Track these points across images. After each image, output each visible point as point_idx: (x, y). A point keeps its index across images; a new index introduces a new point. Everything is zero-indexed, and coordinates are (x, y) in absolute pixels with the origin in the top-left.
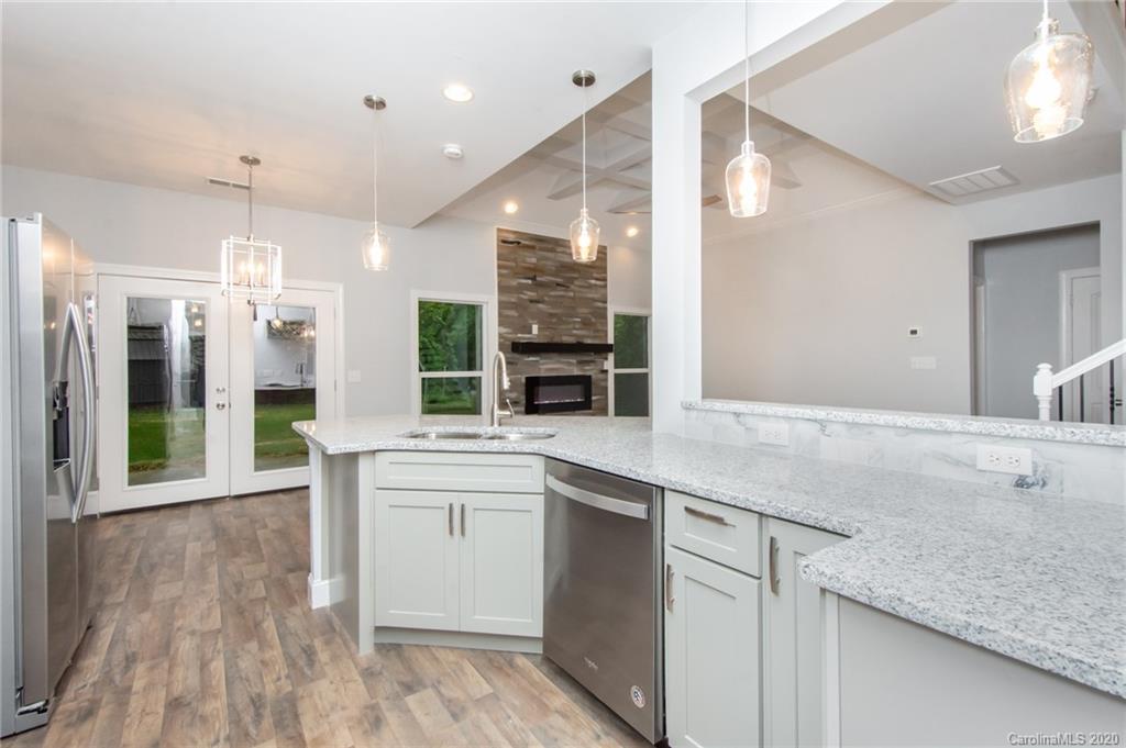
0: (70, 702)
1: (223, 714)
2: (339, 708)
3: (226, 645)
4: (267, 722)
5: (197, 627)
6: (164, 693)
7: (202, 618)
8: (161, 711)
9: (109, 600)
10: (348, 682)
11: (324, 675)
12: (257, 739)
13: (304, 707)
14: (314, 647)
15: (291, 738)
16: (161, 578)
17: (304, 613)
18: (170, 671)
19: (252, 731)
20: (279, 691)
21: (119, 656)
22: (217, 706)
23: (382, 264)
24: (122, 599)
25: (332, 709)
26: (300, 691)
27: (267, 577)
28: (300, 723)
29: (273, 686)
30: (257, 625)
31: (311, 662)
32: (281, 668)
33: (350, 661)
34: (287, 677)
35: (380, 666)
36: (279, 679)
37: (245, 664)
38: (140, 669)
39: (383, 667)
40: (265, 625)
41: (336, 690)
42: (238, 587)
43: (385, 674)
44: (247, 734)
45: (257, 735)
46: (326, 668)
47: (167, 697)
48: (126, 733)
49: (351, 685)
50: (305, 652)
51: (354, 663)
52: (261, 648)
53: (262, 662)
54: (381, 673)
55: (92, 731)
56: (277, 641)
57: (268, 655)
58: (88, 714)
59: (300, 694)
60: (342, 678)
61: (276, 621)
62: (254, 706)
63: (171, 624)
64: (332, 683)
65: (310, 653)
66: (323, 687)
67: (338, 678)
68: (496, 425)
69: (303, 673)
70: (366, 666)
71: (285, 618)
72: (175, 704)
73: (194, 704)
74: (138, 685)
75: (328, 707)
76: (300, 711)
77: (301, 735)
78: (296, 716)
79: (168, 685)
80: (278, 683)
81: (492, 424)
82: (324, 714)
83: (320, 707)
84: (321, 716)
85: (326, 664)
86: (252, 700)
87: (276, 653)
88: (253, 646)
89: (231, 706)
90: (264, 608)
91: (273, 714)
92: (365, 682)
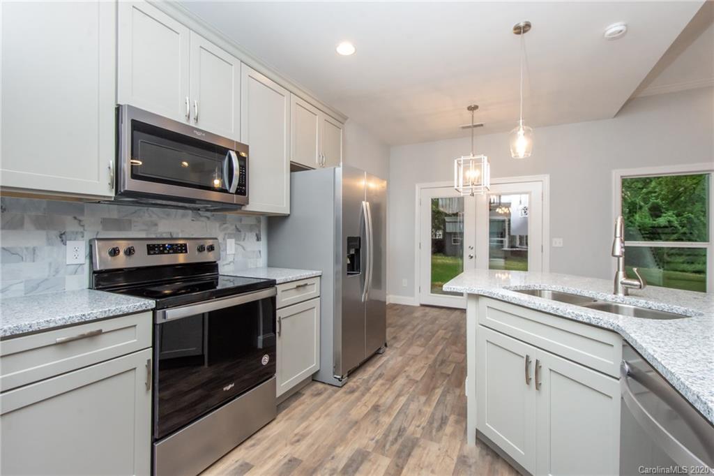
0: (352, 383)
1: (385, 427)
2: (431, 469)
3: (414, 391)
4: (396, 447)
5: (412, 374)
6: (376, 400)
7: (417, 371)
8: (370, 407)
9: (395, 345)
10: (448, 456)
11: (439, 441)
12: (386, 453)
13: (417, 452)
14: (448, 419)
15: (397, 466)
16: (418, 343)
17: (459, 396)
18: (386, 391)
19: (387, 446)
20: (413, 434)
21: (379, 372)
22: (386, 420)
23: (526, 152)
24: (399, 346)
25: (427, 467)
26: (422, 442)
27: (459, 363)
28: (407, 460)
29: (414, 429)
30: (434, 388)
31: (440, 428)
32: (424, 421)
33: (460, 443)
34: (423, 428)
35: (474, 460)
36: (419, 426)
37: (413, 407)
38: (380, 381)
39: (476, 462)
40: (437, 391)
41: (438, 456)
42: (443, 362)
43: (473, 469)
44: (384, 446)
45: (387, 451)
46: (444, 438)
47: (377, 402)
48: (353, 410)
49: (448, 460)
50: (442, 419)
51: (461, 446)
52: (425, 403)
53: (420, 411)
54: (470, 466)
55: (347, 400)
56: (434, 404)
57: (424, 409)
58: (352, 392)
59: (420, 443)
60: (447, 451)
61: (443, 392)
62: (399, 433)
63: (404, 368)
64: (439, 449)
65: (444, 421)
66: (434, 447)
67: (445, 450)
68: (621, 295)
69: (431, 432)
70: (465, 454)
71: (449, 392)
72: (376, 408)
73: (381, 413)
74: (373, 390)
75: (426, 463)
76: (412, 454)
77: (402, 468)
78: (409, 455)
79: (381, 397)
80: (417, 429)
81: (616, 292)
82: (421, 466)
83: (423, 459)
84: (419, 465)
85: (446, 435)
86: (400, 430)
87: (428, 410)
88: (423, 399)
89: (391, 425)
90: (444, 381)
91: (401, 445)
92: (456, 464)
